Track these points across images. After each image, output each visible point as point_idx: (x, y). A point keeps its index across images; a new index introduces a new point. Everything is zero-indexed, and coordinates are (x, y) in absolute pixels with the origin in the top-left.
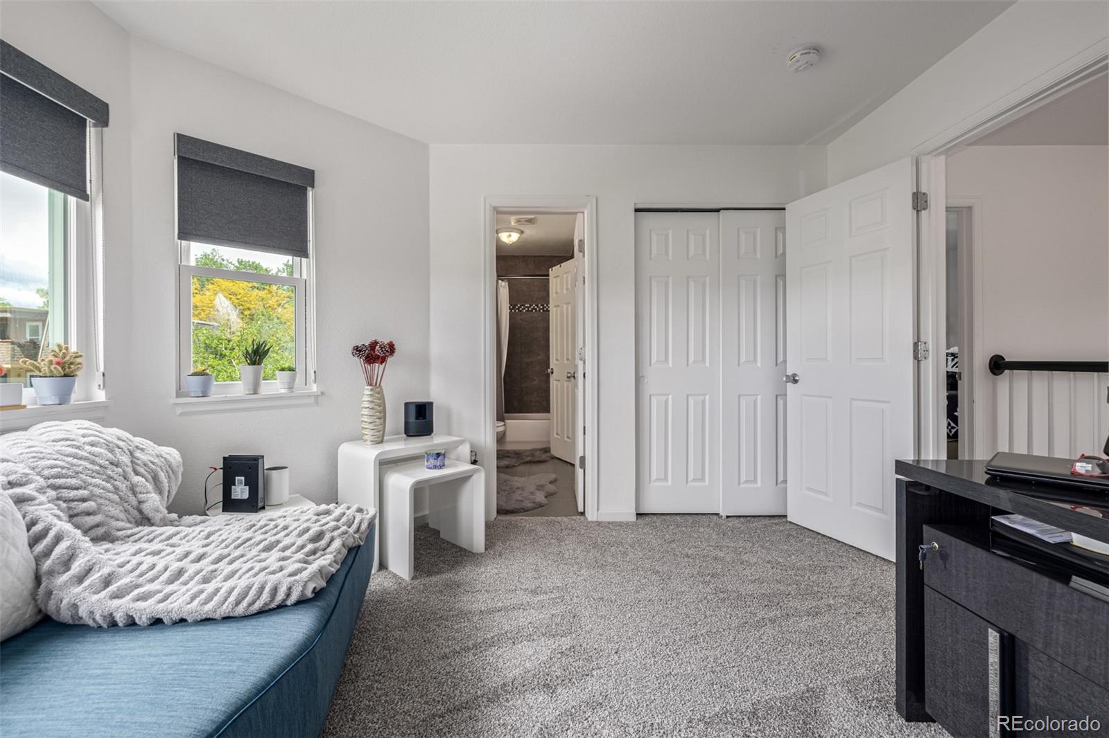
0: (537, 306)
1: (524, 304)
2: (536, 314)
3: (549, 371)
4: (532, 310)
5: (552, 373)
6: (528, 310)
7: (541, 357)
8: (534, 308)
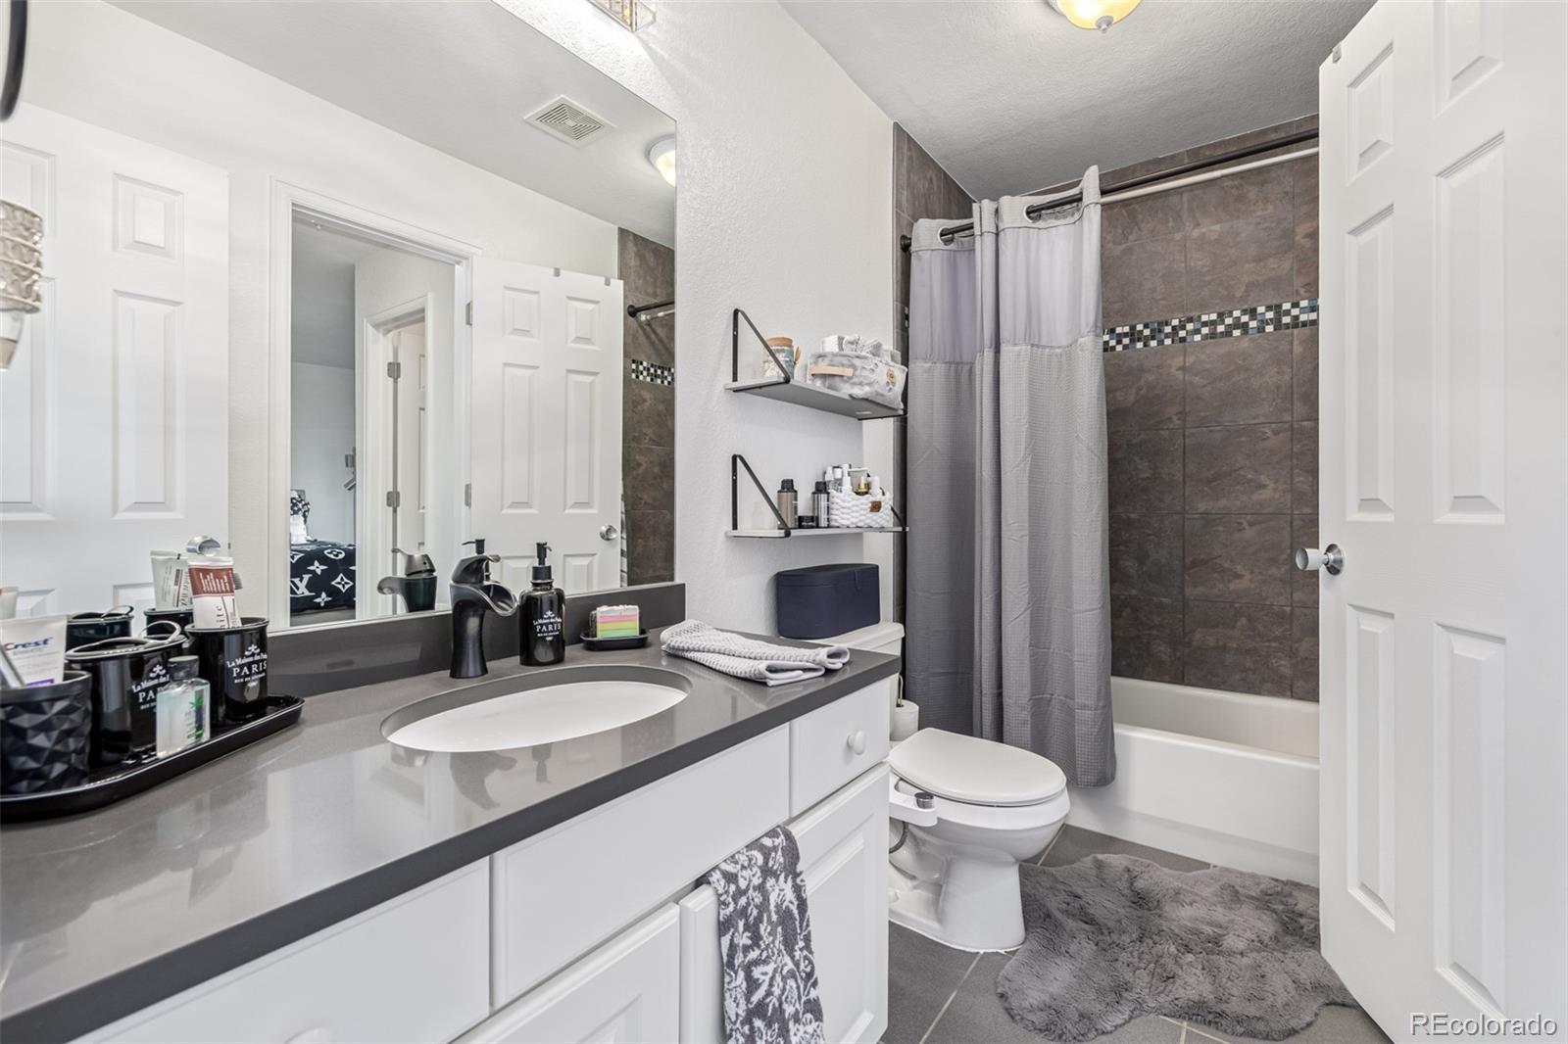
0: (1253, 312)
1: (1195, 314)
2: (1245, 343)
3: (1316, 557)
4: (1228, 333)
5: (1334, 569)
6: (1213, 335)
7: (1270, 492)
8: (1237, 324)
